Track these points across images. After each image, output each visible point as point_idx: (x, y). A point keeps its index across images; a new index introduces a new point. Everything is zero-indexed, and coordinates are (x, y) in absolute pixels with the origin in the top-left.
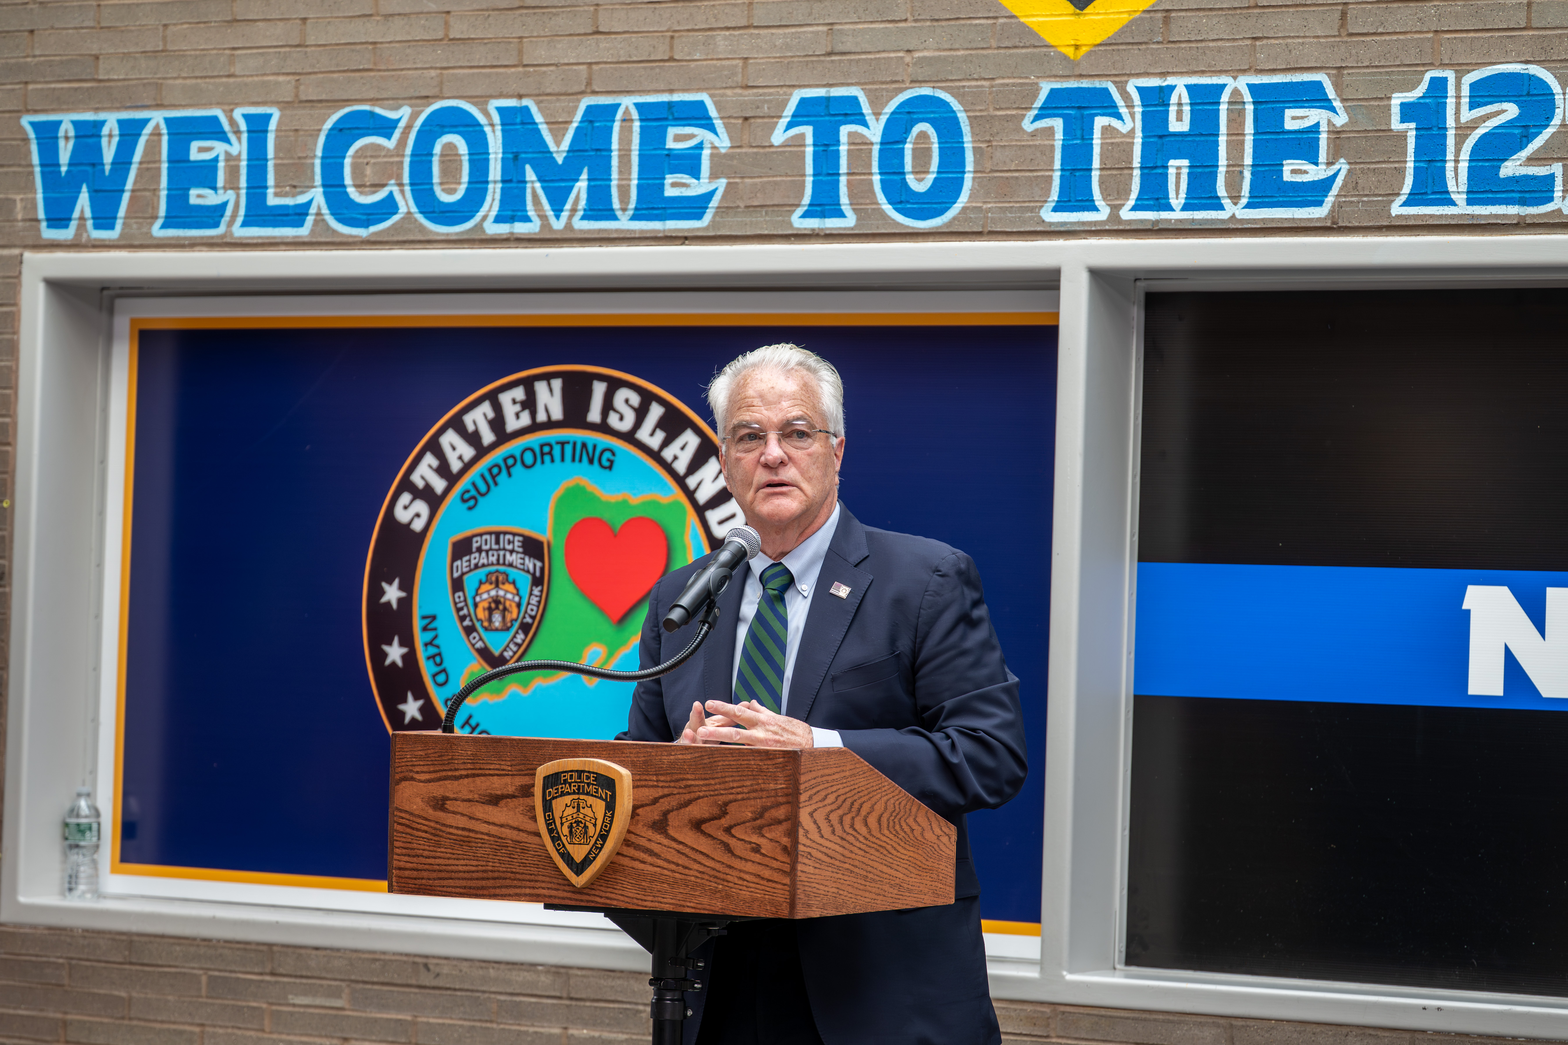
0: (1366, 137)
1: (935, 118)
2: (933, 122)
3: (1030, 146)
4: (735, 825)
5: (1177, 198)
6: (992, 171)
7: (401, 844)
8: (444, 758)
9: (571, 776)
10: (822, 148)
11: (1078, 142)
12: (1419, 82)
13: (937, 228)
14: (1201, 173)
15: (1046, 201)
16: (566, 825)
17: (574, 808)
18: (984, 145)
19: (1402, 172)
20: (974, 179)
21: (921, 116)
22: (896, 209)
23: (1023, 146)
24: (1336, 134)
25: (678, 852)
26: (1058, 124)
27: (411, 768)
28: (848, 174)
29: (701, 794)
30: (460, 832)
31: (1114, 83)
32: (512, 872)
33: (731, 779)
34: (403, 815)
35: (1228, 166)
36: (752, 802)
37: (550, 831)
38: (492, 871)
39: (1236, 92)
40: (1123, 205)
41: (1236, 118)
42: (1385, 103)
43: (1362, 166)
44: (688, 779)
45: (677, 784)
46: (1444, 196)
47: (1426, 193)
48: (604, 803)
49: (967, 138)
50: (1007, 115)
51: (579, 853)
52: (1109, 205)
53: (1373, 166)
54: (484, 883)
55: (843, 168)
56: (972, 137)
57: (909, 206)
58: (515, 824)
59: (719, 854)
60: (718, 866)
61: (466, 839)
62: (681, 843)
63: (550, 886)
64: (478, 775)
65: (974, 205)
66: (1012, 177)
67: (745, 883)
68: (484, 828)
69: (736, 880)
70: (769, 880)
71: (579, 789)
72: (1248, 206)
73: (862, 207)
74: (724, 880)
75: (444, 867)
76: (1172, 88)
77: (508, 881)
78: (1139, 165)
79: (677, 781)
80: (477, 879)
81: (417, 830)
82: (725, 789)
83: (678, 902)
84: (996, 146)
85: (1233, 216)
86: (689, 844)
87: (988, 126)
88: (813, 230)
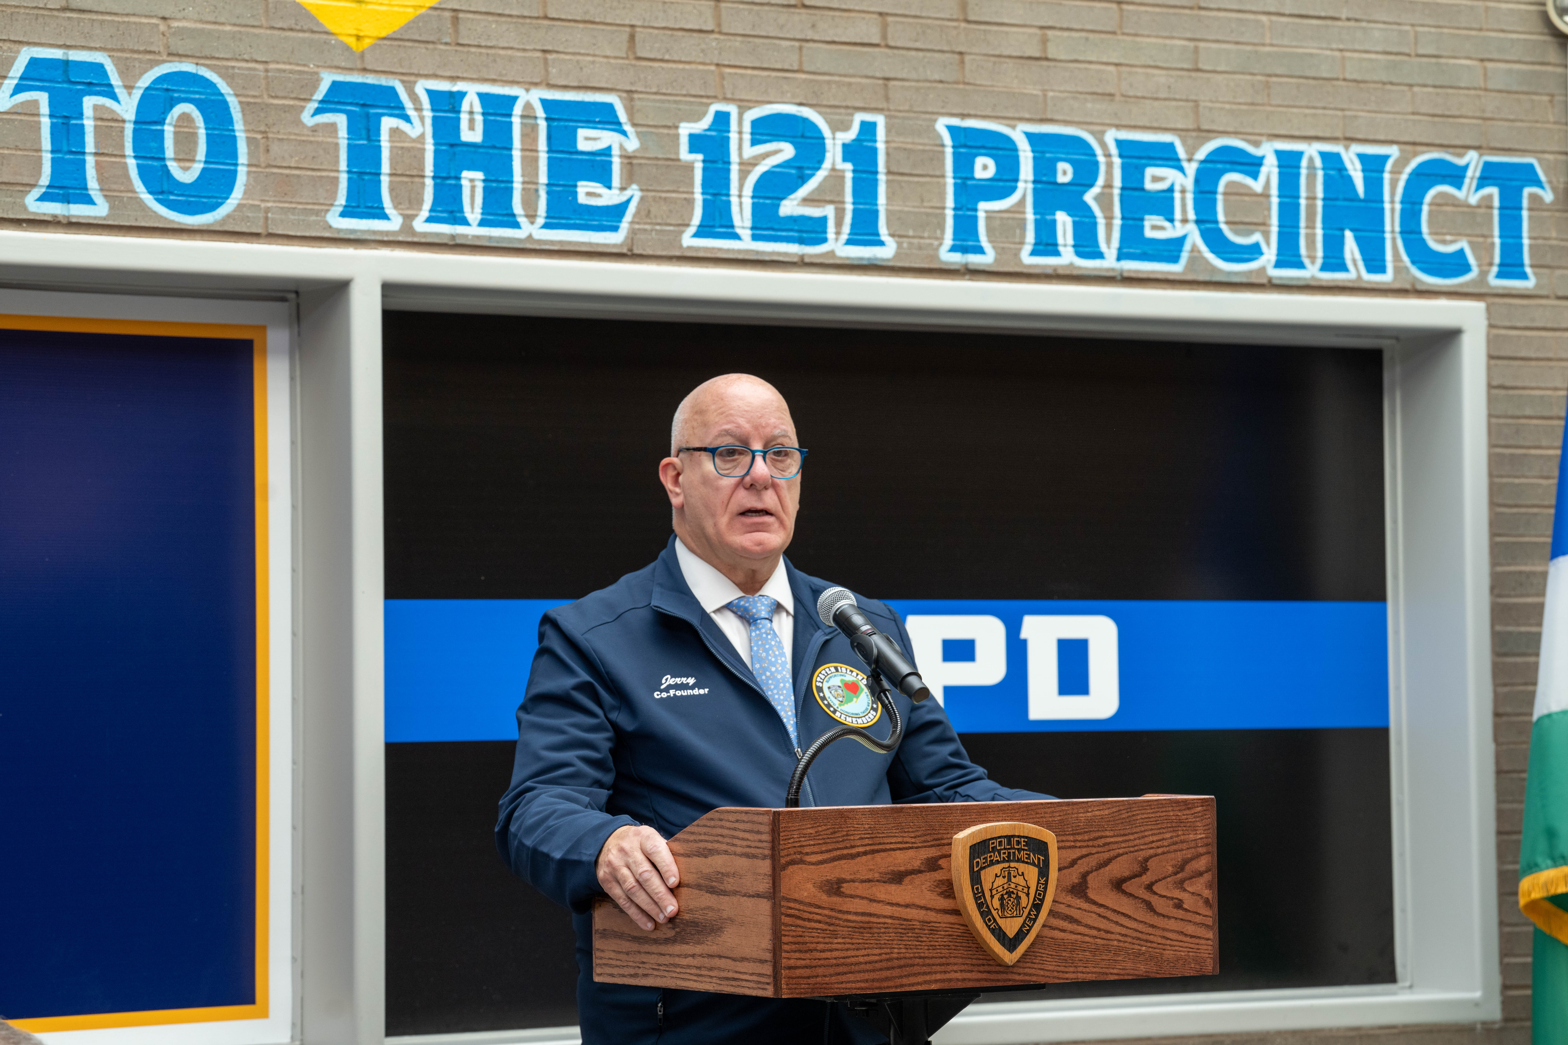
0: (656, 165)
1: (200, 99)
2: (198, 104)
3: (311, 142)
4: (1156, 882)
5: (472, 212)
6: (269, 166)
7: (791, 939)
8: (837, 835)
9: (1000, 842)
10: (60, 121)
11: (365, 142)
12: (704, 114)
13: (208, 225)
14: (497, 188)
15: (332, 205)
16: (997, 897)
17: (1004, 877)
18: (259, 136)
19: (690, 202)
20: (249, 173)
21: (183, 95)
22: (157, 200)
23: (304, 141)
24: (628, 159)
25: (1099, 915)
26: (341, 120)
27: (799, 849)
28: (96, 154)
29: (1121, 851)
30: (859, 918)
31: (403, 82)
32: (920, 958)
33: (1150, 833)
34: (792, 905)
35: (524, 183)
36: (1172, 855)
37: (979, 906)
38: (897, 959)
39: (528, 106)
40: (416, 215)
41: (530, 132)
42: (672, 132)
43: (653, 194)
44: (1107, 837)
45: (1096, 843)
46: (730, 230)
47: (713, 226)
48: (1036, 870)
49: (239, 126)
50: (283, 105)
51: (1011, 927)
52: (401, 214)
53: (664, 195)
54: (888, 973)
55: (90, 145)
56: (245, 125)
57: (172, 197)
58: (922, 903)
59: (1141, 914)
60: (1141, 927)
61: (866, 925)
62: (1102, 906)
63: (963, 968)
64: (878, 851)
65: (251, 202)
66: (293, 175)
67: (1168, 942)
68: (888, 910)
69: (1160, 940)
70: (1192, 937)
71: (1009, 856)
72: (546, 226)
73: (115, 194)
74: (1147, 941)
75: (842, 961)
76: (462, 95)
77: (916, 968)
78: (432, 174)
79: (1096, 839)
80: (881, 970)
81: (809, 920)
82: (1146, 844)
83: (1101, 970)
84: (273, 139)
85: (530, 236)
86: (1111, 906)
87: (262, 115)
88: (55, 216)
